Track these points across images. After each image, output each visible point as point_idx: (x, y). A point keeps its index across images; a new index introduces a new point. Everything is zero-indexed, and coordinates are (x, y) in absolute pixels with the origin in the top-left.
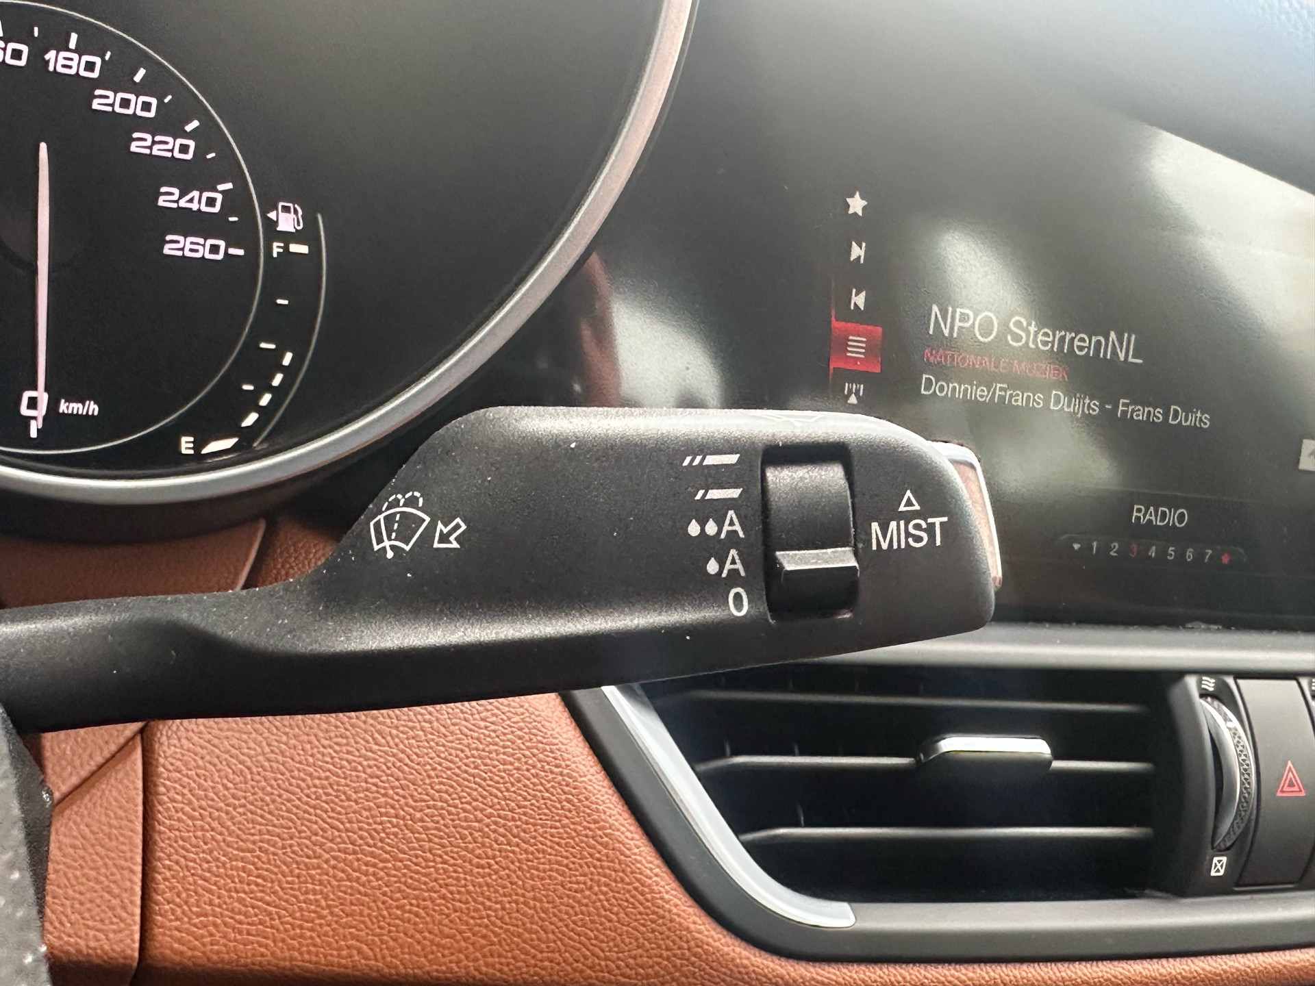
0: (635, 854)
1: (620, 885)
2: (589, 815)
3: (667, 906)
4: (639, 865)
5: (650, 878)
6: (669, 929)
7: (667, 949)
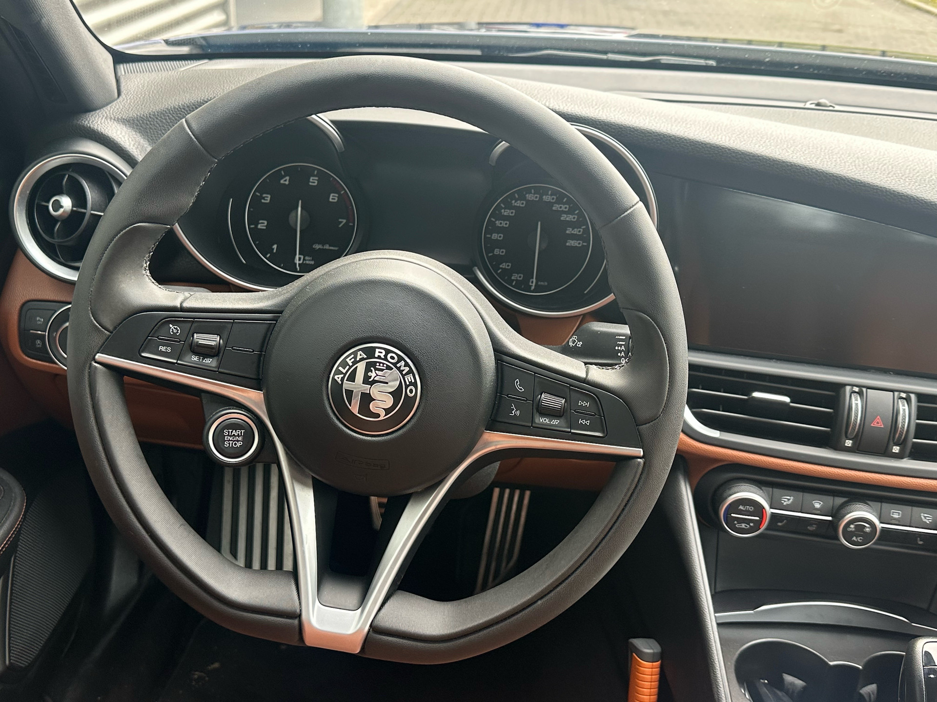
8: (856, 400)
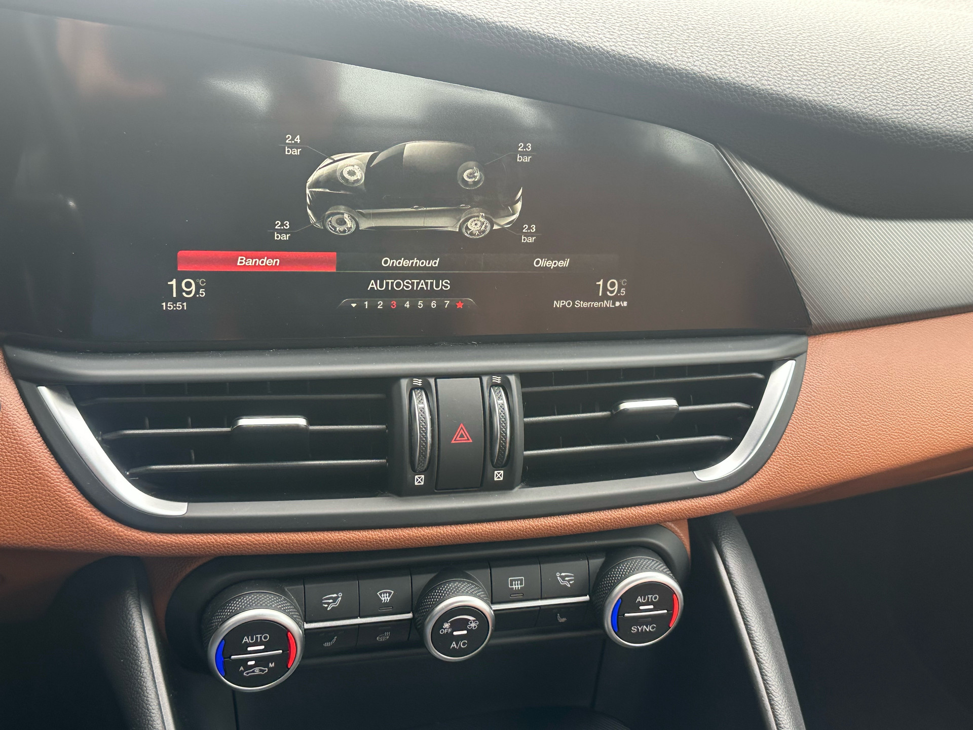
0: (57, 482)
1: (48, 498)
2: (31, 463)
3: (75, 507)
4: (58, 488)
5: (65, 494)
6: (76, 518)
7: (76, 528)
8: (420, 402)
